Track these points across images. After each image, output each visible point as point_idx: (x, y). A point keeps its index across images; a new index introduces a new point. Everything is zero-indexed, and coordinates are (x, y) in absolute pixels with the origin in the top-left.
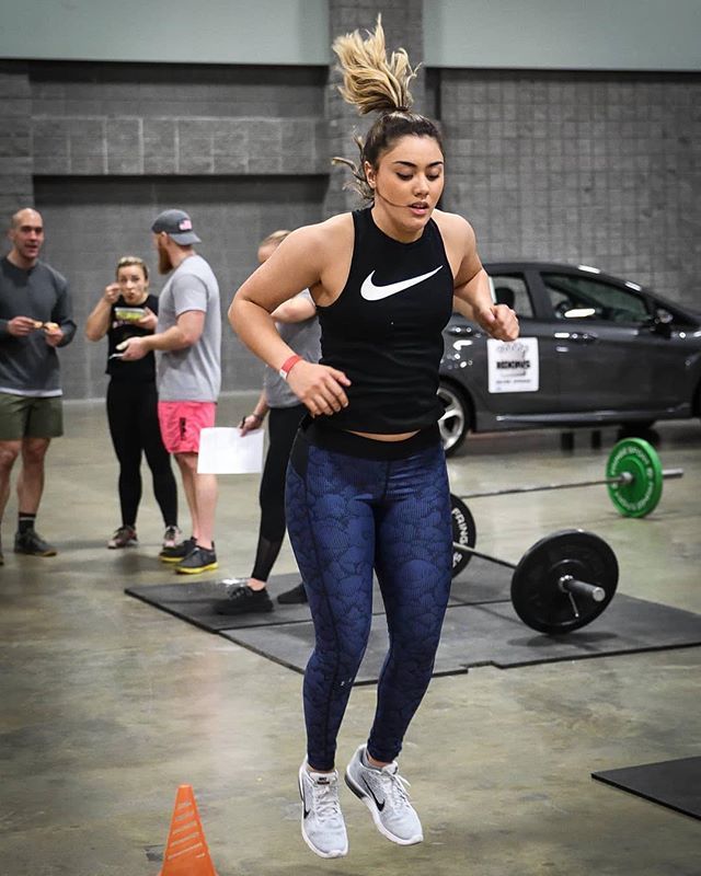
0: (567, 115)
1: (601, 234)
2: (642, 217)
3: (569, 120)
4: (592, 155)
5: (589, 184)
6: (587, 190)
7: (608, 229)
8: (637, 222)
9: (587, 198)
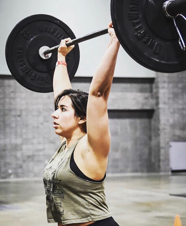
2: (40, 126)
6: (19, 116)
7: (27, 129)
8: (38, 127)
9: (19, 119)
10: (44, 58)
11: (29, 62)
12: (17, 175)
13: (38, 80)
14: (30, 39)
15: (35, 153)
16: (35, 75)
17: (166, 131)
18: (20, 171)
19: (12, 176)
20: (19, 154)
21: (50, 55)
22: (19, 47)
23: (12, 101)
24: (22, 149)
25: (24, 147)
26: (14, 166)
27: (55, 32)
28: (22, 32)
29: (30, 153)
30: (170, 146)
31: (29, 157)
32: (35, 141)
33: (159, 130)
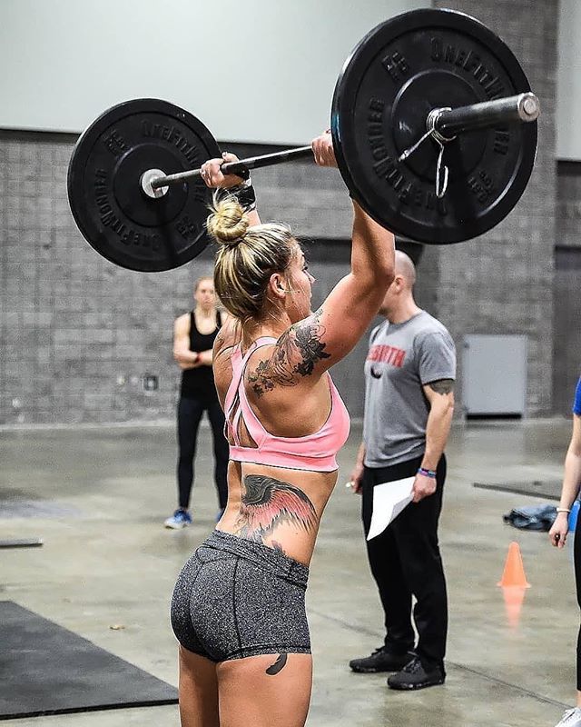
0: (26, 173)
1: (60, 289)
2: (106, 276)
3: (30, 178)
4: (54, 214)
5: (48, 241)
6: (47, 247)
7: (68, 286)
8: (100, 280)
9: (46, 254)
10: (153, 196)
11: (119, 205)
12: (35, 414)
13: (137, 244)
14: (123, 154)
15: (88, 355)
16: (132, 233)
17: (455, 303)
18: (44, 402)
19: (21, 418)
20: (43, 355)
21: (165, 190)
22: (99, 171)
23: (29, 204)
24: (51, 342)
25: (60, 335)
26: (28, 389)
27: (177, 137)
28: (105, 138)
29: (75, 353)
30: (467, 346)
31: (70, 363)
32: (90, 320)
33: (435, 298)
